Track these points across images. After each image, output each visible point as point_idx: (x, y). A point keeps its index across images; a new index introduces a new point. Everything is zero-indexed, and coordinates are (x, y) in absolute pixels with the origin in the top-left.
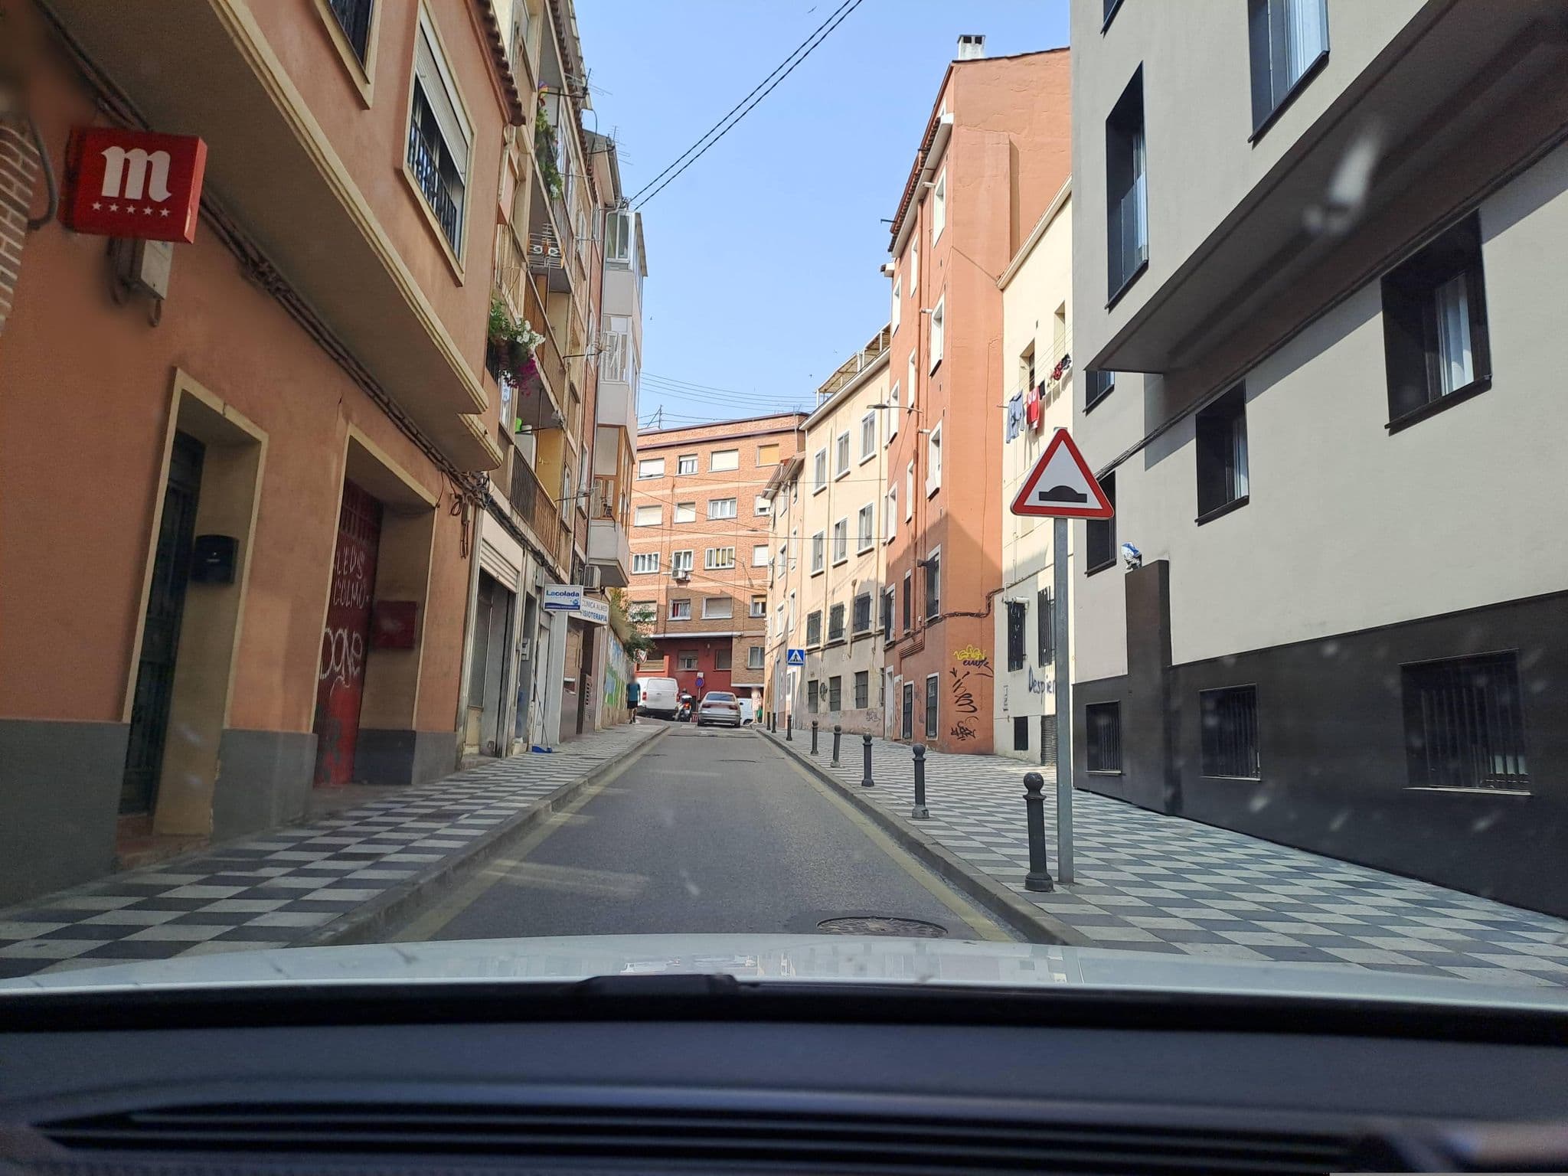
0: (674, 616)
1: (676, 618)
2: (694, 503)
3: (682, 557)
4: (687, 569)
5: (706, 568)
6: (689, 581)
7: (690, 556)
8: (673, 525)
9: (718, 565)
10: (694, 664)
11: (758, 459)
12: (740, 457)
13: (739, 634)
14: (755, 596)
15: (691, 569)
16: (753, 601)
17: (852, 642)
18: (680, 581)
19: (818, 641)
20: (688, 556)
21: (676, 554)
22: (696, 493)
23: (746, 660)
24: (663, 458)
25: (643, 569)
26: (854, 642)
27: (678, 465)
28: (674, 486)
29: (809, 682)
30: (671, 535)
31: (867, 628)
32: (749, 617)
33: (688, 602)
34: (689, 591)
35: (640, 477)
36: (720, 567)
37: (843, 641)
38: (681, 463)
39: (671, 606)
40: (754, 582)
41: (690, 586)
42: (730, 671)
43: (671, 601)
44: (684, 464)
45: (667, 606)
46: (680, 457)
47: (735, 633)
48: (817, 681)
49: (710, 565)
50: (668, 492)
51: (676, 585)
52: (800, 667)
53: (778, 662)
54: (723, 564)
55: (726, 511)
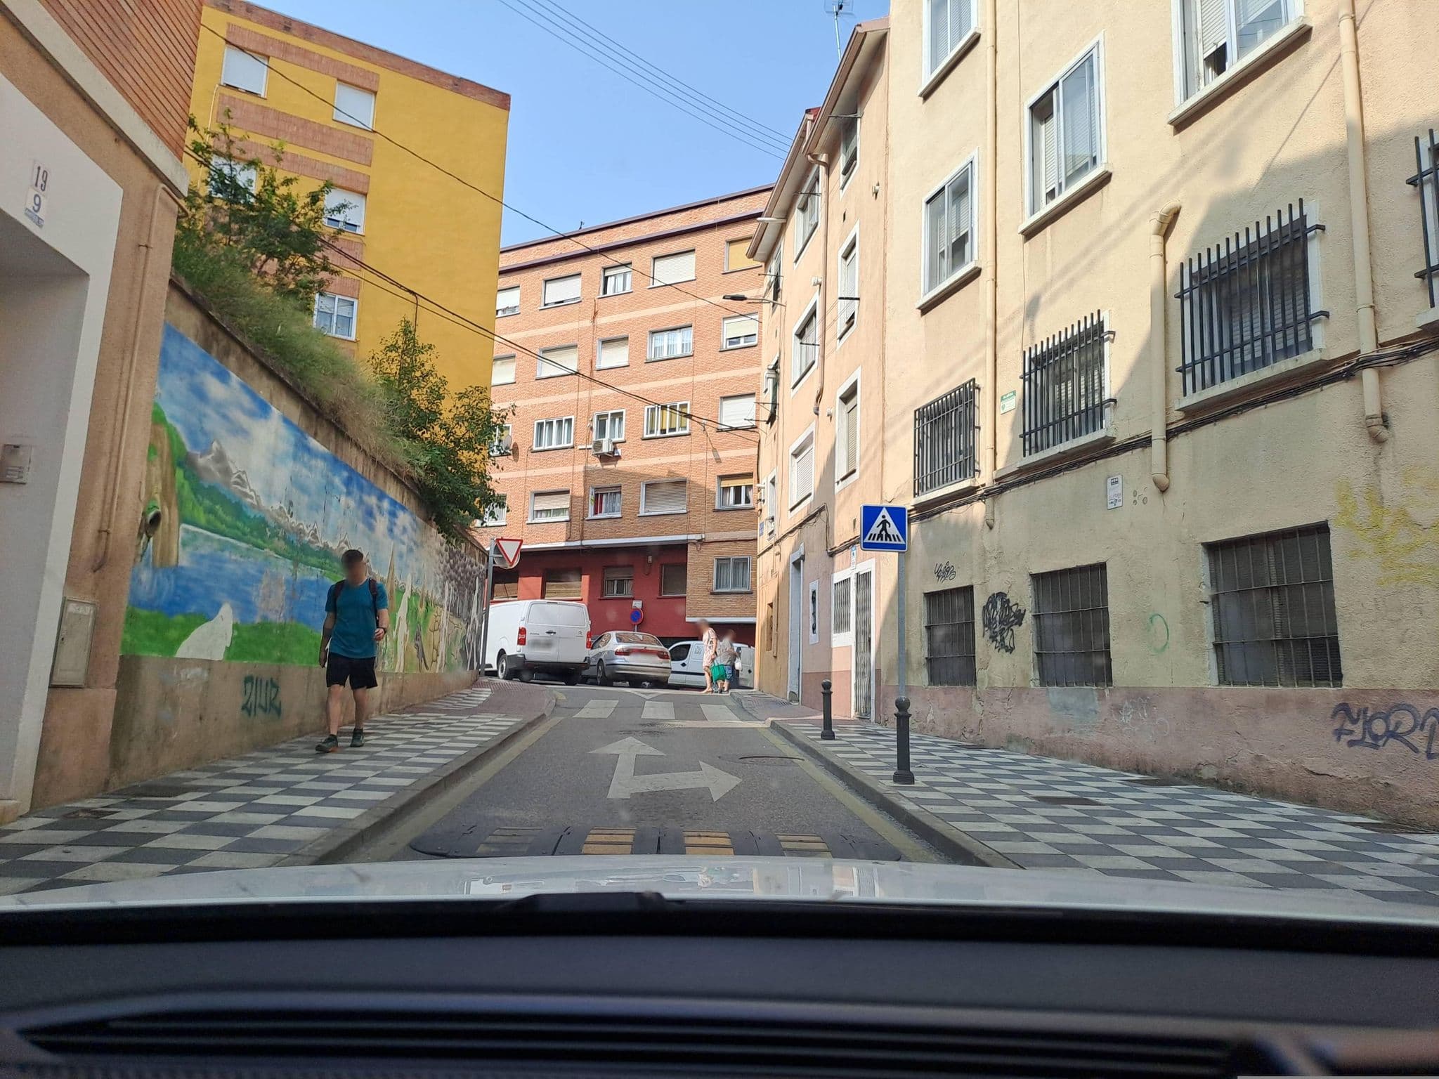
0: (596, 513)
1: (599, 516)
2: (626, 338)
3: (608, 422)
4: (616, 439)
5: (646, 436)
6: (619, 458)
7: (621, 419)
8: (595, 373)
9: (663, 431)
10: (628, 586)
11: (726, 261)
12: (697, 258)
13: (698, 537)
14: (722, 478)
15: (622, 439)
16: (719, 485)
17: (1170, 435)
18: (605, 458)
19: (968, 465)
20: (617, 420)
21: (598, 417)
22: (630, 322)
23: (710, 580)
24: (579, 274)
25: (550, 443)
26: (1180, 430)
27: (602, 282)
28: (596, 313)
29: (930, 597)
30: (591, 388)
31: (1309, 345)
32: (715, 511)
33: (616, 491)
34: (619, 473)
35: (545, 305)
36: (668, 434)
37: (1107, 441)
38: (606, 278)
39: (592, 497)
40: (722, 455)
41: (620, 465)
42: (685, 597)
43: (592, 490)
44: (611, 281)
45: (585, 498)
46: (605, 269)
47: (691, 537)
48: (969, 589)
49: (652, 432)
50: (588, 323)
51: (599, 465)
52: (893, 556)
53: (797, 564)
54: (672, 430)
55: (678, 342)
